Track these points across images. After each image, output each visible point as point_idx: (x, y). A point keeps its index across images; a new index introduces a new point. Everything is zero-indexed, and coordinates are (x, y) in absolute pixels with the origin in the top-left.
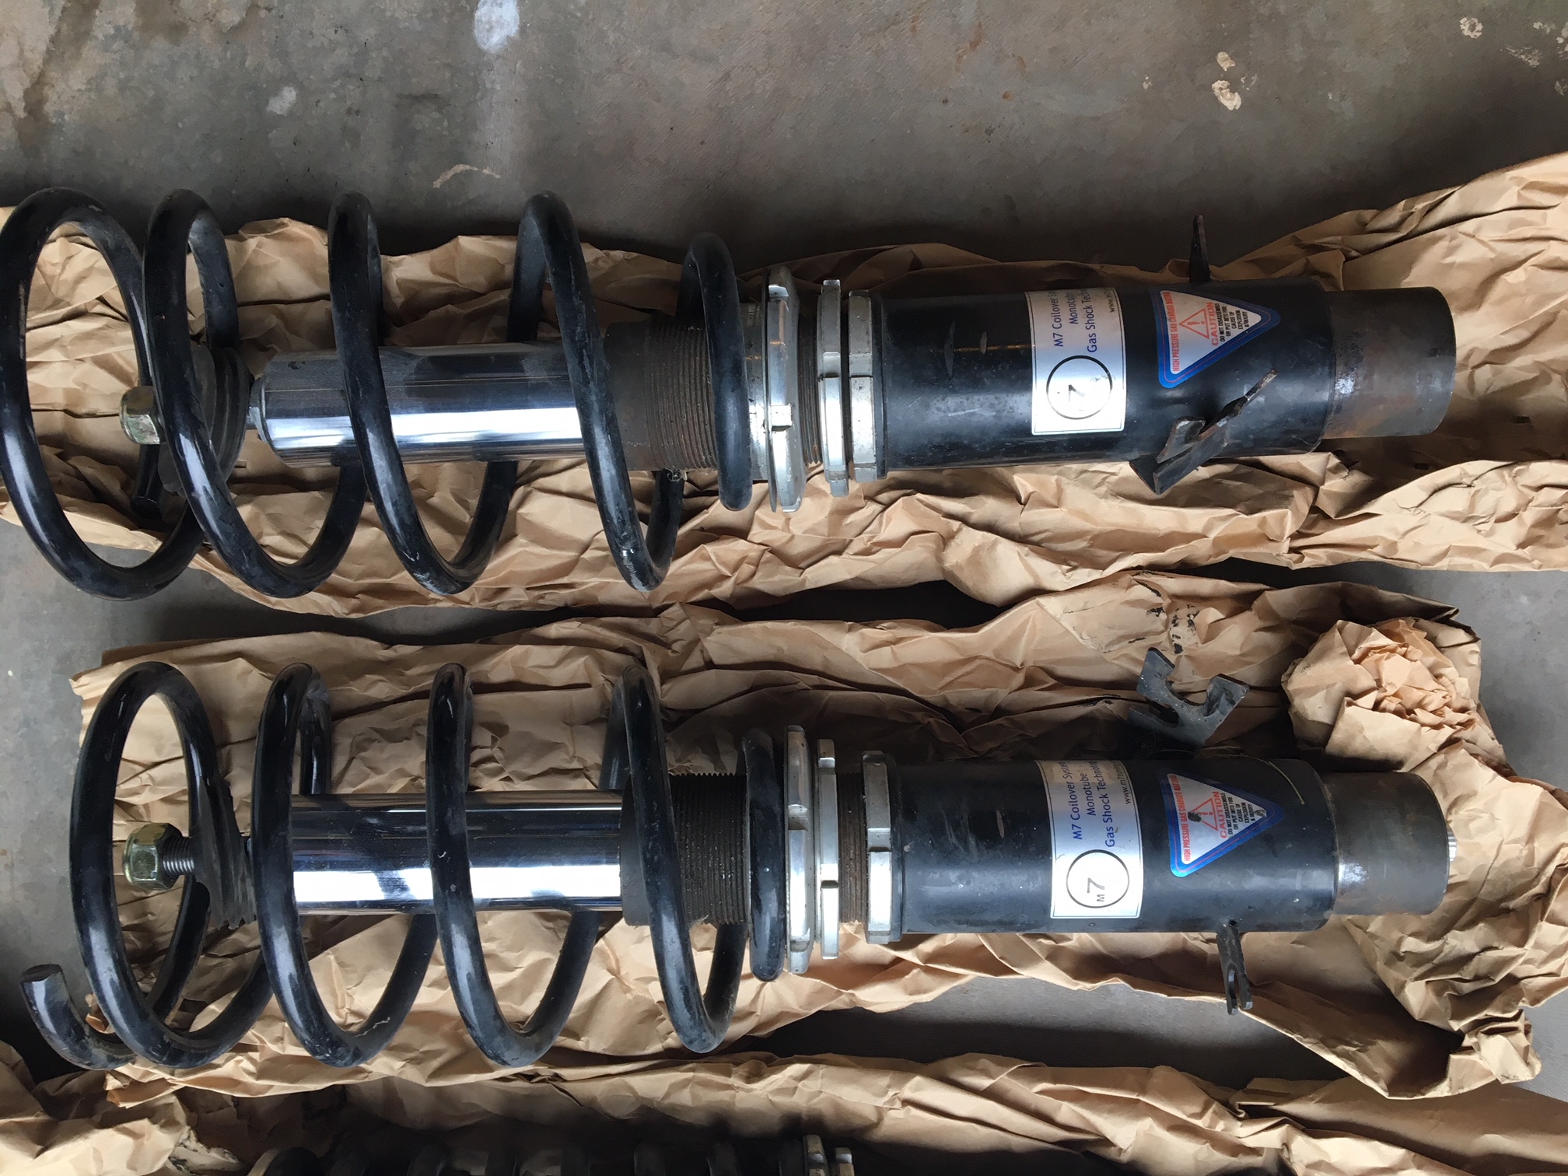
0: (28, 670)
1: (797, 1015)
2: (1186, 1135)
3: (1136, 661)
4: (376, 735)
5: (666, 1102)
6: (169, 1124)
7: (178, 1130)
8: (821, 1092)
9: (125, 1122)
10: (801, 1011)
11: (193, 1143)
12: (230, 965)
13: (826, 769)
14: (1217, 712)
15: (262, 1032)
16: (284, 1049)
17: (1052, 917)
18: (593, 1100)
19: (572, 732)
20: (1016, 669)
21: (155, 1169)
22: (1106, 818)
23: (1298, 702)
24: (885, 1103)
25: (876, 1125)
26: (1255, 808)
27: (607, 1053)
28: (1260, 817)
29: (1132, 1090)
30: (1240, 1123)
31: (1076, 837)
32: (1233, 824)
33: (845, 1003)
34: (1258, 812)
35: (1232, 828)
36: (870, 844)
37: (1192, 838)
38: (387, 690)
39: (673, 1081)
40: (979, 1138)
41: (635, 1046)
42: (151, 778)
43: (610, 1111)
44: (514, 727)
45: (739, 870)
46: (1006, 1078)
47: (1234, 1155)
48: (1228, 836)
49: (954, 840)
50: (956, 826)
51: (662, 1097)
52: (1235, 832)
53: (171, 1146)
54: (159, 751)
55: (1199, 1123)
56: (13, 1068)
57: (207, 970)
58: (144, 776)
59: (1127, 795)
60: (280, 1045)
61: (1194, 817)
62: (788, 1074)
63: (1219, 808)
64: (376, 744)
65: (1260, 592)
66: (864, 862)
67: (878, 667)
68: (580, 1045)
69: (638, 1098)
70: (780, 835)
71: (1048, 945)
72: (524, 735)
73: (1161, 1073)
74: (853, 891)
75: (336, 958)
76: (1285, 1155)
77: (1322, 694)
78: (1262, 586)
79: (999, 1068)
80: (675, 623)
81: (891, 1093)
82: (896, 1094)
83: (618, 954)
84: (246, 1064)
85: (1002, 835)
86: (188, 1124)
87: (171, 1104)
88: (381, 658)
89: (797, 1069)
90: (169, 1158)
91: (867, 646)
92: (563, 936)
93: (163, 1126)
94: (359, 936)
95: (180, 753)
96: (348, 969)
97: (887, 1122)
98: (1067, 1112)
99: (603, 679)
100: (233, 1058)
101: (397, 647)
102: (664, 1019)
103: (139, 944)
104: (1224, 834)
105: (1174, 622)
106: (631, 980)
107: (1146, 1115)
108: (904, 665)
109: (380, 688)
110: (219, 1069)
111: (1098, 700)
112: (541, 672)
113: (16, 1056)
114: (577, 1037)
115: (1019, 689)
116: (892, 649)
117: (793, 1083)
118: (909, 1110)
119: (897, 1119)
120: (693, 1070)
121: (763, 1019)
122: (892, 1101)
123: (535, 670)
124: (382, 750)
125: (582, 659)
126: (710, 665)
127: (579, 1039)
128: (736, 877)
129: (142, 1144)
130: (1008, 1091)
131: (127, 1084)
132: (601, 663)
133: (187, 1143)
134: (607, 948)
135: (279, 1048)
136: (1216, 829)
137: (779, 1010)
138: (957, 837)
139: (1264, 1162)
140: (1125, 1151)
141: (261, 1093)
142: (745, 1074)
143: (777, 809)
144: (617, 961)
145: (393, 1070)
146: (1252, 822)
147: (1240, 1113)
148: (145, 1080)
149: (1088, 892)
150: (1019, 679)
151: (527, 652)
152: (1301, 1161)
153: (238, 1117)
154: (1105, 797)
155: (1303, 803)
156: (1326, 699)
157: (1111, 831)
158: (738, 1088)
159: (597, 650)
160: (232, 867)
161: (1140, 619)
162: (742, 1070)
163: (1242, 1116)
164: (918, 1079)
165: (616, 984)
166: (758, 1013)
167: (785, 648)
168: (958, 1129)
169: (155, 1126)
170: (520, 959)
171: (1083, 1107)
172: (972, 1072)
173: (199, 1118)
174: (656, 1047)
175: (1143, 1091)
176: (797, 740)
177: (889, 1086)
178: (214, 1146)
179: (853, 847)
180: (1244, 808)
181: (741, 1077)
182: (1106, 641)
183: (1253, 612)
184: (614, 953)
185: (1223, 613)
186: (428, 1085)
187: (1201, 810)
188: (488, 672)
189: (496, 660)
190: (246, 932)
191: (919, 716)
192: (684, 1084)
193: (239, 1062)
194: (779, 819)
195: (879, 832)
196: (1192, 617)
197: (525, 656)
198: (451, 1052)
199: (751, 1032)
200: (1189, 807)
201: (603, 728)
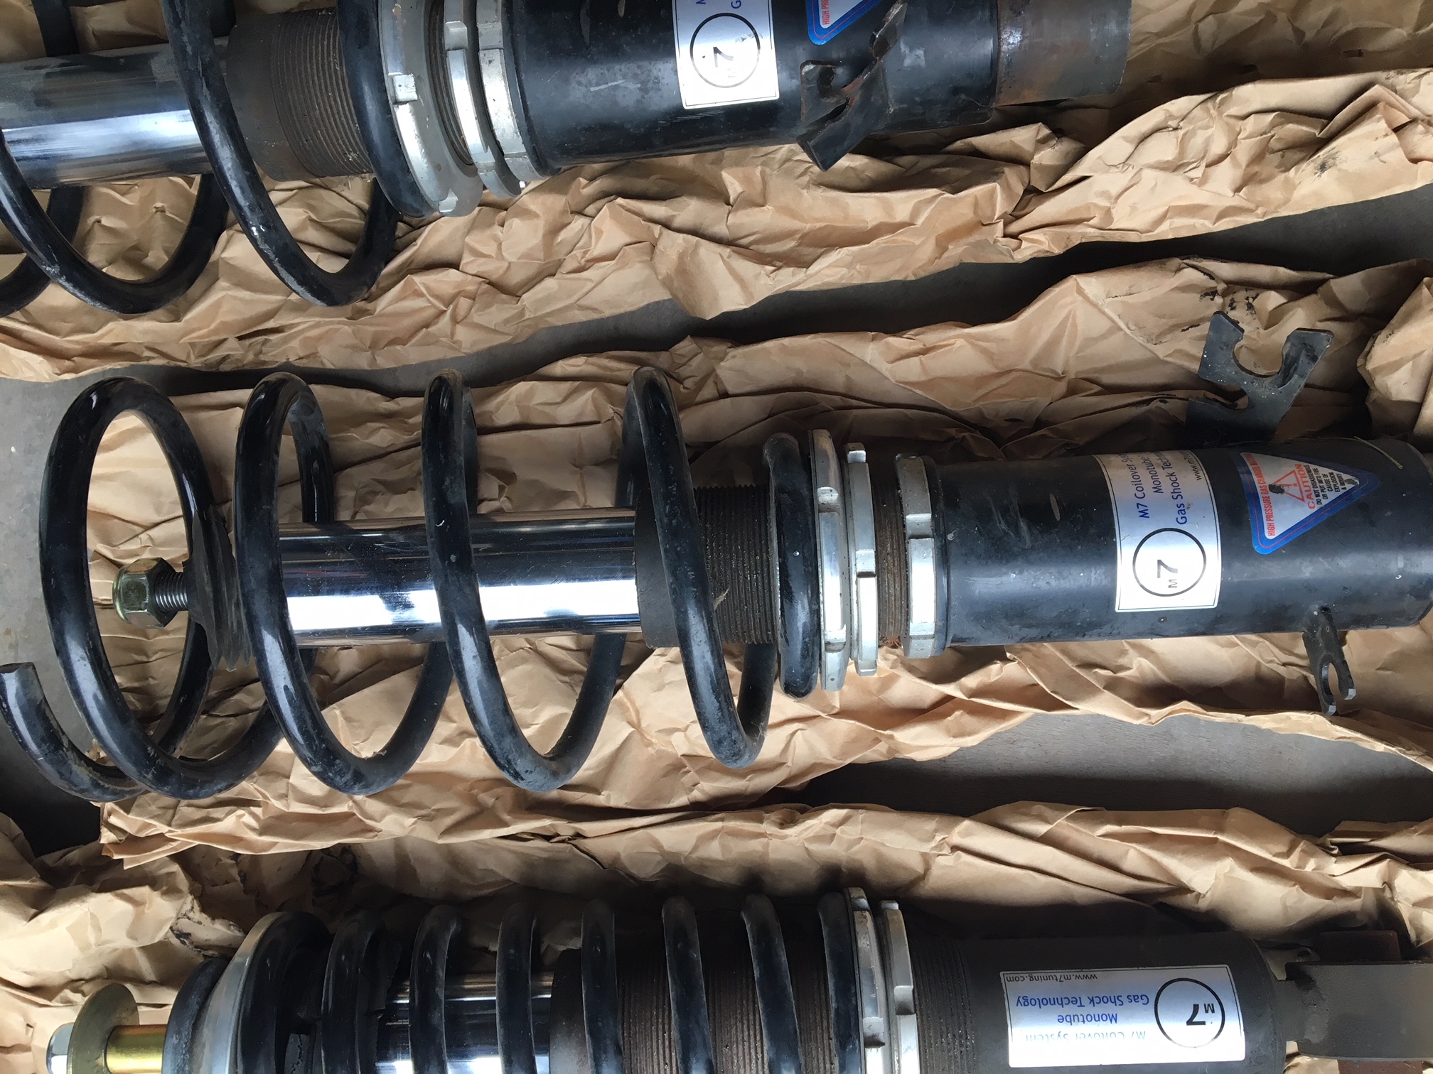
0: (30, 445)
1: (831, 766)
2: (1272, 877)
3: (1191, 357)
4: (380, 488)
5: (694, 856)
6: (170, 890)
7: (180, 898)
8: (862, 838)
9: (124, 888)
10: (836, 761)
11: (197, 915)
12: (233, 724)
13: (856, 462)
14: (1296, 376)
15: (265, 787)
16: (288, 806)
17: (1117, 610)
18: (616, 859)
19: (582, 476)
20: (1059, 379)
21: (156, 941)
22: (1175, 495)
23: (1379, 381)
24: (932, 849)
25: (923, 877)
26: (1345, 477)
27: (629, 807)
28: (1352, 486)
29: (1209, 829)
30: (1334, 859)
31: (1142, 516)
32: (1321, 494)
33: (882, 754)
34: (1349, 481)
35: (1321, 498)
36: (909, 532)
37: (1275, 511)
38: (390, 438)
39: (700, 832)
40: (1035, 888)
41: (659, 799)
42: (150, 538)
43: (634, 871)
44: (523, 474)
45: (765, 570)
46: (1065, 822)
47: (1328, 897)
48: (1317, 507)
49: (1003, 526)
50: (1005, 511)
51: (690, 850)
52: (1324, 502)
53: (173, 915)
54: (158, 511)
55: (1285, 862)
56: (13, 840)
57: (207, 730)
58: (144, 536)
59: (1196, 473)
60: (284, 801)
61: (1277, 489)
62: (824, 821)
63: (1304, 479)
64: (379, 497)
65: (1324, 281)
66: (903, 556)
67: (906, 380)
68: (601, 800)
69: (663, 853)
70: (810, 519)
71: (1105, 676)
72: (533, 483)
73: (1237, 814)
74: (892, 591)
75: (342, 713)
76: (1388, 894)
77: (1409, 366)
78: (1328, 276)
79: (1057, 813)
80: (687, 359)
81: (938, 838)
82: (944, 839)
83: (638, 704)
84: (248, 819)
85: (1058, 518)
86: (191, 893)
87: (173, 873)
88: (382, 411)
89: (833, 814)
90: (171, 928)
91: (892, 357)
92: (579, 690)
93: (165, 893)
94: (366, 691)
95: (180, 512)
96: (355, 724)
97: (935, 872)
98: (1135, 857)
99: (611, 411)
100: (234, 811)
101: (399, 400)
102: (689, 772)
103: (138, 705)
104: (1312, 505)
105: (1231, 305)
106: (653, 733)
107: (1227, 856)
108: (934, 379)
109: (382, 437)
110: (219, 824)
111: (1152, 400)
112: (547, 409)
113: (17, 830)
114: (597, 792)
115: (1064, 397)
116: (921, 361)
117: (831, 830)
118: (960, 857)
119: (946, 866)
120: (722, 820)
121: (794, 772)
122: (937, 847)
123: (540, 408)
124: (386, 504)
125: (590, 393)
126: (724, 395)
127: (600, 794)
128: (763, 578)
129: (143, 912)
130: (1068, 838)
131: (124, 838)
132: (611, 398)
133: (191, 915)
134: (626, 700)
135: (284, 806)
136: (1303, 500)
137: (813, 761)
138: (1007, 522)
139: (1363, 905)
140: (1204, 896)
141: (265, 851)
142: (778, 821)
143: (805, 492)
144: (637, 712)
145: (404, 827)
146: (1342, 492)
147: (1333, 849)
148: (142, 835)
149: (1159, 576)
150: (1061, 387)
151: (532, 388)
152: (1407, 899)
153: (245, 891)
154: (1171, 475)
155: (1400, 467)
156: (1413, 370)
157: (1182, 508)
158: (771, 835)
159: (605, 384)
160: (225, 589)
161: (1193, 305)
162: (775, 816)
163: (1335, 852)
164: (967, 823)
165: (637, 737)
166: (789, 764)
167: (805, 371)
168: (1013, 879)
169: (156, 893)
170: (535, 715)
171: (1153, 848)
172: (1026, 818)
173: (203, 889)
174: (682, 800)
175: (1221, 830)
176: (825, 443)
177: (936, 831)
178: (218, 918)
179: (889, 540)
180: (1333, 478)
181: (774, 823)
182: (1156, 331)
183: (1319, 295)
184: (633, 703)
185: (1285, 298)
186: (441, 842)
187: (1283, 482)
188: (492, 413)
189: (500, 398)
190: (250, 693)
191: (953, 431)
192: (713, 835)
193: (242, 816)
194: (807, 503)
195: (918, 518)
196: (1251, 300)
197: (530, 394)
198: (465, 810)
199: (781, 784)
200: (1269, 480)
201: (615, 469)
